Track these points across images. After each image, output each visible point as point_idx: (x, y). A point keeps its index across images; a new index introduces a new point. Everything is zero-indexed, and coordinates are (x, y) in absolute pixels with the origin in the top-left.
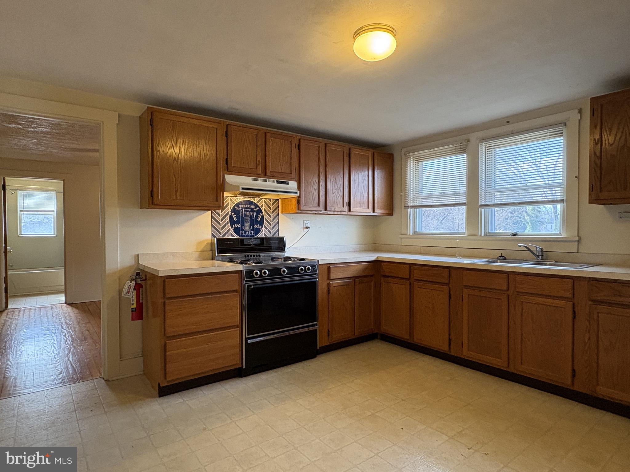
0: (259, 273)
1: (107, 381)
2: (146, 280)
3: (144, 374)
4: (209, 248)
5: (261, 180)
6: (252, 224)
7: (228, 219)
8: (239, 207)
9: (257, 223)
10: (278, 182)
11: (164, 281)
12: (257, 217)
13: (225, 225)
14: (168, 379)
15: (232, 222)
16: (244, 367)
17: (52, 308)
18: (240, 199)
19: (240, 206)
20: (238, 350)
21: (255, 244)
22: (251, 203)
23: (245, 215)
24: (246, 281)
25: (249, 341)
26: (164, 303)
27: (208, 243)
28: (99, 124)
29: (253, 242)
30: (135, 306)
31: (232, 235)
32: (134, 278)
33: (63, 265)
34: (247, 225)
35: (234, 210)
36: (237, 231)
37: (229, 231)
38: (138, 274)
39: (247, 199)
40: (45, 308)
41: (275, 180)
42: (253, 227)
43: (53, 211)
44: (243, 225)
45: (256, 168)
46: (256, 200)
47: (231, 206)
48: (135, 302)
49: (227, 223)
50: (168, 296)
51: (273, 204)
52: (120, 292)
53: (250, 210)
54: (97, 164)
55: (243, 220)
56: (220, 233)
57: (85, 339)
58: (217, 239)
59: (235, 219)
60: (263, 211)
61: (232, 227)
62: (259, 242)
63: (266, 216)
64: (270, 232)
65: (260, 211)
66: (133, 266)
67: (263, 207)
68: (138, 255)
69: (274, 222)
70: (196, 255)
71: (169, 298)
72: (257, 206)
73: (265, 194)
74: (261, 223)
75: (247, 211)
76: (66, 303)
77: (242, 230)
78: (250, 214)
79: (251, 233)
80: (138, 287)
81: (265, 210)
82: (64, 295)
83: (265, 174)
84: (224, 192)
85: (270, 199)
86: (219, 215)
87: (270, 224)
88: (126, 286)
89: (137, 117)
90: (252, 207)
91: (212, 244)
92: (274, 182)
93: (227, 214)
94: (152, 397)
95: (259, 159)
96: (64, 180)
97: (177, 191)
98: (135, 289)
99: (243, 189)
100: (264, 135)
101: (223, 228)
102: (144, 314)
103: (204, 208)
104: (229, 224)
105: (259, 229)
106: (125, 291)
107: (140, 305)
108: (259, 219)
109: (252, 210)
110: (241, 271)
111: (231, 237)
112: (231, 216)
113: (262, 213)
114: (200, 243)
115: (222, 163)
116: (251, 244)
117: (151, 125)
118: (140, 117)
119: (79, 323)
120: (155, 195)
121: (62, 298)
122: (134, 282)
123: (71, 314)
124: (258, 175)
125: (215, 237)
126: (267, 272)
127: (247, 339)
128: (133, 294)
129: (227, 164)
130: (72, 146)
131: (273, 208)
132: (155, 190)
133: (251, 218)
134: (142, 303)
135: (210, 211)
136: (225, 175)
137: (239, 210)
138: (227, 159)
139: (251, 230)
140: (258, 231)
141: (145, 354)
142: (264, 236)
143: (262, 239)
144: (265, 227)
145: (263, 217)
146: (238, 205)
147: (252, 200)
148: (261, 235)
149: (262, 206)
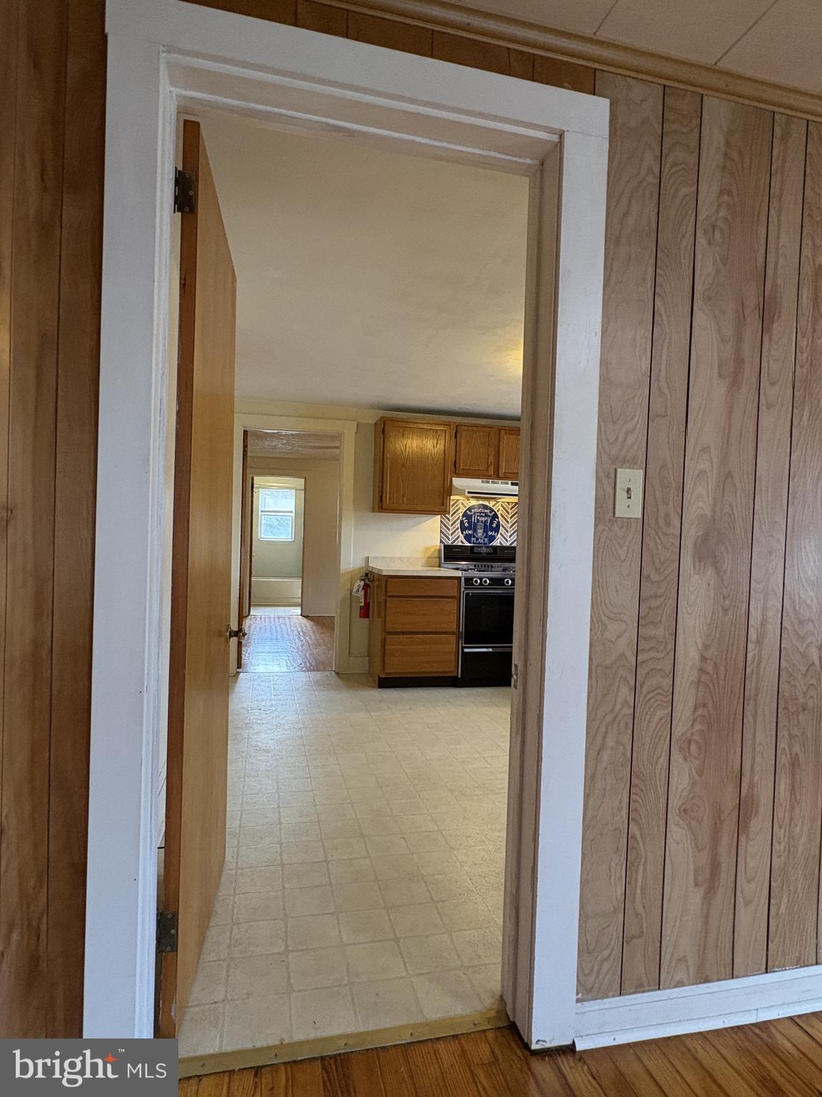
0: (479, 581)
1: (337, 673)
2: (373, 581)
3: (369, 673)
4: (436, 555)
5: (493, 483)
6: (485, 531)
7: (458, 524)
8: (471, 512)
9: (492, 529)
10: (512, 484)
11: (386, 580)
12: (492, 523)
13: (455, 531)
14: (386, 671)
15: (463, 528)
16: (459, 676)
17: (289, 618)
18: (474, 502)
19: (473, 511)
20: (453, 657)
21: (487, 553)
22: (485, 507)
23: (478, 521)
24: (465, 588)
25: (466, 650)
26: (386, 601)
27: (436, 550)
28: (341, 434)
29: (484, 550)
30: (362, 604)
31: (462, 542)
32: (363, 578)
33: (301, 574)
34: (480, 532)
35: (465, 515)
36: (468, 538)
37: (459, 537)
38: (367, 575)
39: (481, 502)
40: (284, 617)
41: (510, 482)
42: (487, 534)
43: (292, 512)
44: (475, 531)
45: (487, 470)
46: (491, 504)
47: (462, 510)
48: (363, 600)
49: (458, 529)
50: (388, 594)
51: (511, 509)
52: (351, 591)
53: (484, 515)
54: (337, 459)
55: (475, 524)
56: (449, 539)
57: (320, 645)
58: (444, 546)
59: (466, 525)
60: (500, 516)
61: (462, 533)
62: (492, 551)
63: (502, 521)
64: (507, 541)
65: (496, 516)
66: (363, 567)
67: (500, 512)
68: (368, 557)
69: (513, 529)
70: (423, 561)
71: (390, 597)
72: (492, 510)
73: (500, 498)
74: (497, 530)
75: (480, 516)
76: (301, 615)
77: (474, 537)
78: (483, 519)
79: (484, 540)
80: (366, 587)
81: (501, 515)
82: (300, 608)
83: (497, 476)
84: (451, 495)
85: (508, 503)
86: (449, 520)
87: (507, 531)
88: (357, 585)
89: (372, 424)
90: (486, 511)
91: (440, 550)
92: (507, 483)
93: (458, 519)
94: (373, 687)
95: (491, 459)
96: (305, 478)
97: (403, 496)
98: (363, 588)
99: (469, 493)
100: (498, 433)
101: (452, 534)
102: (371, 612)
103: (431, 512)
104: (459, 530)
105: (494, 536)
106: (355, 590)
107: (367, 604)
108: (494, 525)
109: (486, 515)
110: (460, 577)
111: (460, 544)
112: (462, 522)
113: (498, 518)
114: (427, 549)
115: (450, 466)
116: (481, 553)
117: (383, 434)
118: (376, 424)
119: (314, 632)
120: (384, 501)
121: (298, 610)
122: (363, 582)
123: (307, 625)
124: (489, 477)
125: (443, 543)
126: (488, 581)
127: (463, 648)
128: (361, 593)
129: (455, 466)
130: (316, 444)
131: (512, 513)
132: (384, 495)
133: (485, 524)
134: (369, 603)
135: (439, 516)
136: (453, 479)
137: (472, 515)
138: (455, 462)
139: (485, 537)
140: (492, 538)
141: (370, 655)
142: (499, 545)
143: (495, 548)
144: (501, 534)
145: (498, 522)
146: (469, 509)
147: (486, 503)
148: (496, 543)
149: (498, 511)
